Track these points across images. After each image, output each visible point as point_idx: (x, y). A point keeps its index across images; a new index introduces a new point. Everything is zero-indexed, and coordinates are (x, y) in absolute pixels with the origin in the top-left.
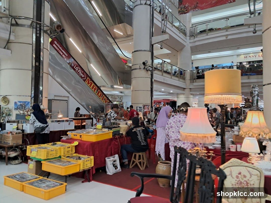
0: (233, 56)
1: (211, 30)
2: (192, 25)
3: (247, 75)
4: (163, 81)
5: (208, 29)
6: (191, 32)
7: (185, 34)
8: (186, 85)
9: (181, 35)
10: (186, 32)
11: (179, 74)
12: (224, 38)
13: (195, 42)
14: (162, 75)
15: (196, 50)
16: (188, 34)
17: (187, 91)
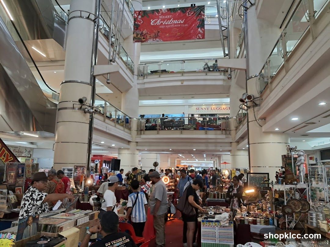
0: (184, 106)
1: (164, 71)
2: (141, 62)
3: (204, 129)
4: (105, 130)
5: (161, 70)
6: (139, 71)
7: (132, 72)
8: (132, 137)
9: (128, 72)
10: (134, 69)
11: (124, 122)
12: (179, 83)
13: (144, 83)
14: (104, 121)
15: (145, 93)
16: (136, 72)
17: (133, 145)
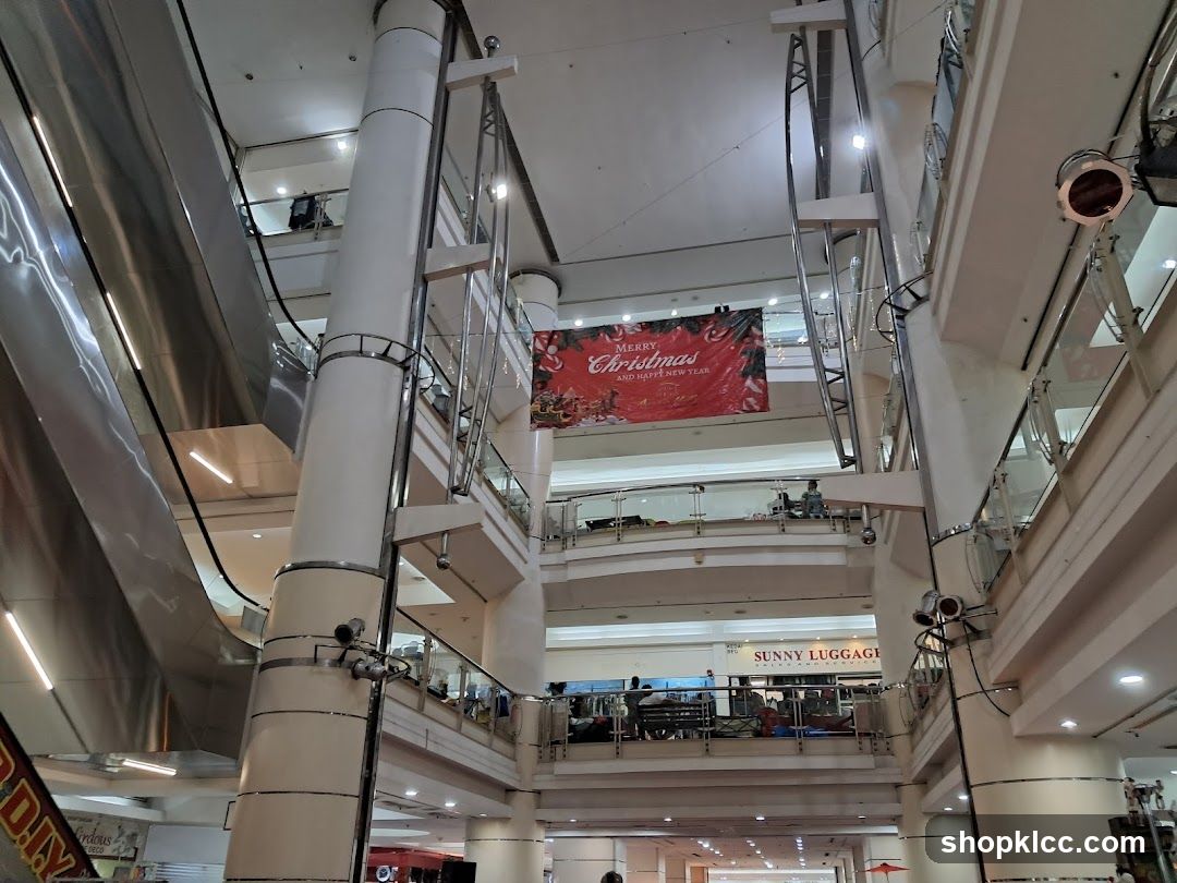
0: (711, 644)
1: (635, 522)
2: (553, 494)
3: (792, 734)
4: (421, 743)
5: (624, 518)
6: (547, 522)
7: (524, 526)
8: (518, 771)
9: (509, 527)
10: (529, 518)
11: (492, 713)
12: (688, 563)
13: (566, 565)
14: (420, 710)
15: (567, 602)
16: (536, 528)
17: (523, 801)
